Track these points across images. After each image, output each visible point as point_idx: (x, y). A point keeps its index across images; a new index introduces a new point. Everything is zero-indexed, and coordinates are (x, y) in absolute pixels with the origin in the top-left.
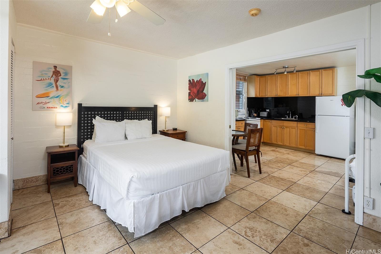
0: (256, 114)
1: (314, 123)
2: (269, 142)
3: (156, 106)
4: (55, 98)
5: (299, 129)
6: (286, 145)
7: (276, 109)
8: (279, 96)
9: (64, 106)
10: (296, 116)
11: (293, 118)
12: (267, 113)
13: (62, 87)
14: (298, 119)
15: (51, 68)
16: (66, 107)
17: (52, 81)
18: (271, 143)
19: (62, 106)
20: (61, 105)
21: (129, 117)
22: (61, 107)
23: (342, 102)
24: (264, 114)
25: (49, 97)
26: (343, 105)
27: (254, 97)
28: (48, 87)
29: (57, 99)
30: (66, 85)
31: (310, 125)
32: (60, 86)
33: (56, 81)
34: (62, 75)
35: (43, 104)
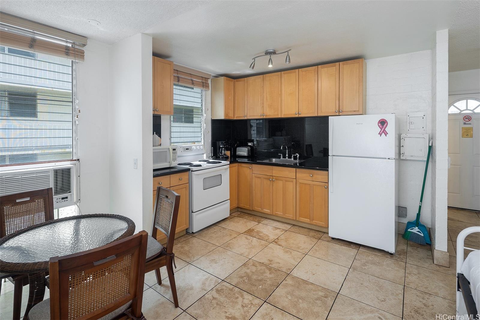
0: (229, 152)
1: (327, 172)
2: (247, 207)
5: (300, 183)
6: (277, 214)
7: (271, 139)
8: (266, 116)
10: (297, 155)
11: (291, 158)
12: (248, 150)
14: (299, 159)
18: (251, 209)
23: (380, 127)
24: (243, 151)
26: (382, 133)
27: (223, 118)
31: (319, 175)
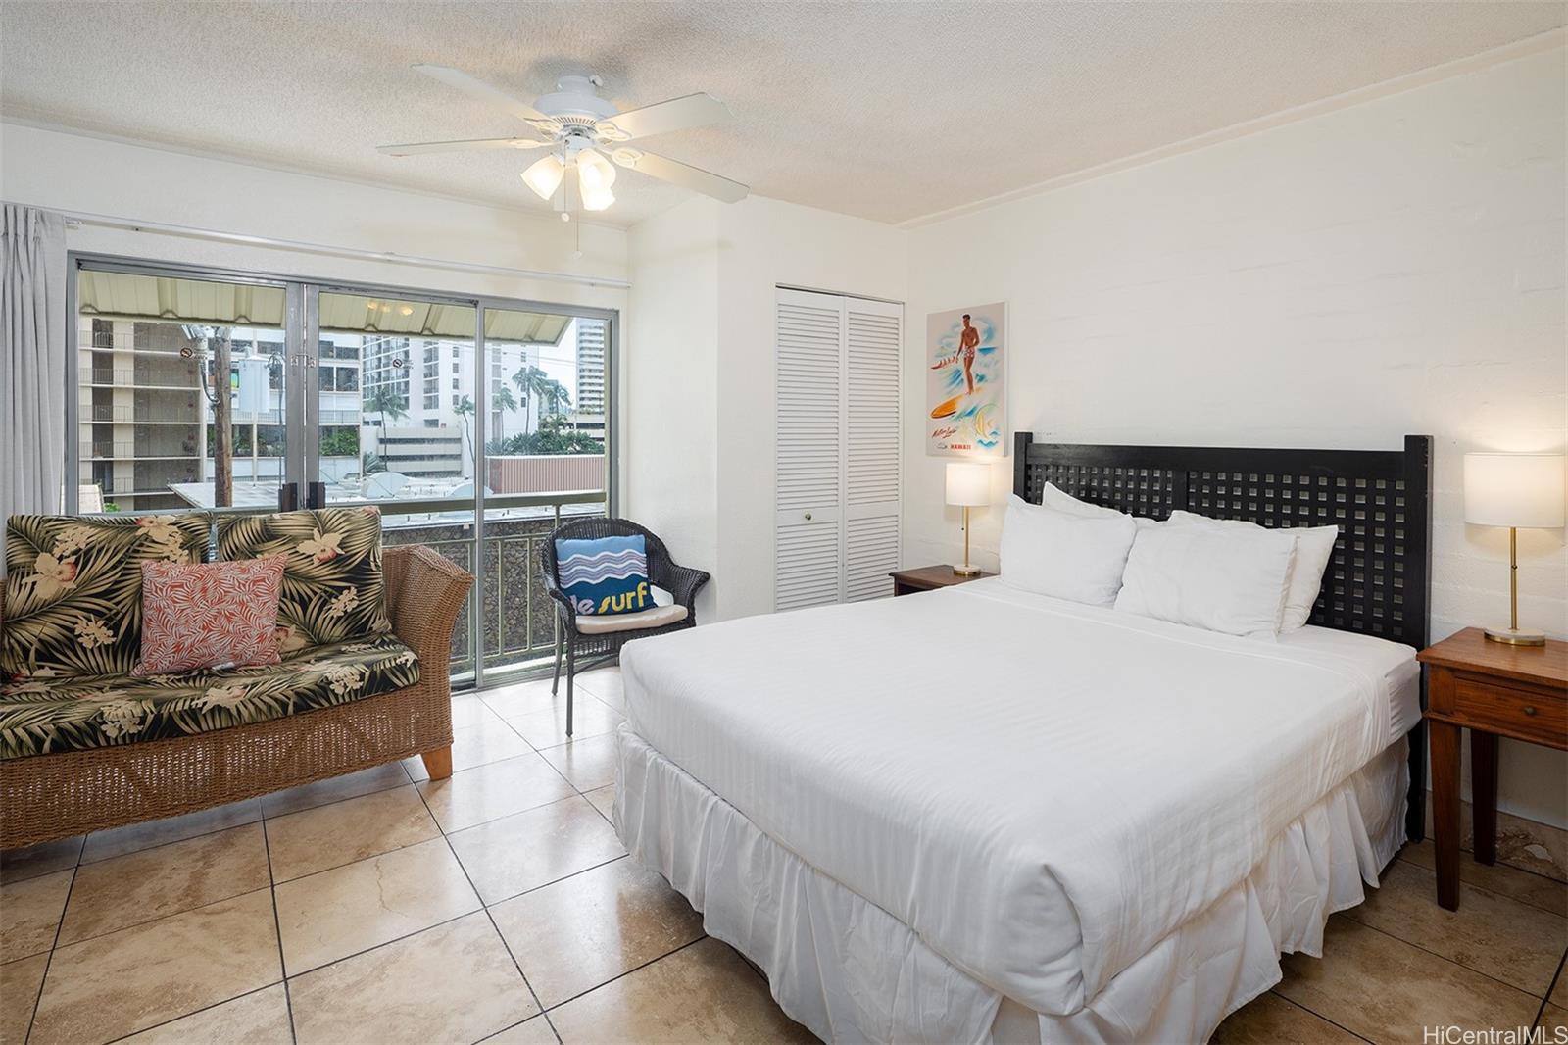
3: (1419, 448)
4: (967, 418)
9: (986, 441)
13: (981, 379)
15: (958, 326)
16: (990, 444)
17: (961, 365)
19: (981, 442)
20: (979, 438)
21: (1213, 504)
22: (980, 444)
25: (956, 415)
28: (953, 382)
29: (971, 418)
30: (989, 373)
32: (977, 376)
33: (969, 361)
34: (982, 338)
35: (944, 434)
